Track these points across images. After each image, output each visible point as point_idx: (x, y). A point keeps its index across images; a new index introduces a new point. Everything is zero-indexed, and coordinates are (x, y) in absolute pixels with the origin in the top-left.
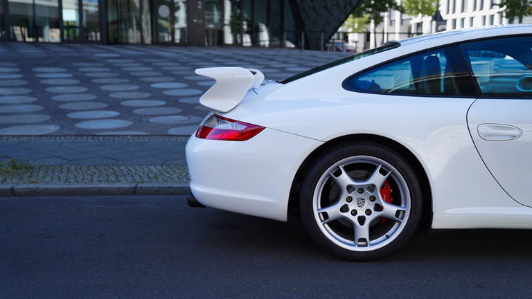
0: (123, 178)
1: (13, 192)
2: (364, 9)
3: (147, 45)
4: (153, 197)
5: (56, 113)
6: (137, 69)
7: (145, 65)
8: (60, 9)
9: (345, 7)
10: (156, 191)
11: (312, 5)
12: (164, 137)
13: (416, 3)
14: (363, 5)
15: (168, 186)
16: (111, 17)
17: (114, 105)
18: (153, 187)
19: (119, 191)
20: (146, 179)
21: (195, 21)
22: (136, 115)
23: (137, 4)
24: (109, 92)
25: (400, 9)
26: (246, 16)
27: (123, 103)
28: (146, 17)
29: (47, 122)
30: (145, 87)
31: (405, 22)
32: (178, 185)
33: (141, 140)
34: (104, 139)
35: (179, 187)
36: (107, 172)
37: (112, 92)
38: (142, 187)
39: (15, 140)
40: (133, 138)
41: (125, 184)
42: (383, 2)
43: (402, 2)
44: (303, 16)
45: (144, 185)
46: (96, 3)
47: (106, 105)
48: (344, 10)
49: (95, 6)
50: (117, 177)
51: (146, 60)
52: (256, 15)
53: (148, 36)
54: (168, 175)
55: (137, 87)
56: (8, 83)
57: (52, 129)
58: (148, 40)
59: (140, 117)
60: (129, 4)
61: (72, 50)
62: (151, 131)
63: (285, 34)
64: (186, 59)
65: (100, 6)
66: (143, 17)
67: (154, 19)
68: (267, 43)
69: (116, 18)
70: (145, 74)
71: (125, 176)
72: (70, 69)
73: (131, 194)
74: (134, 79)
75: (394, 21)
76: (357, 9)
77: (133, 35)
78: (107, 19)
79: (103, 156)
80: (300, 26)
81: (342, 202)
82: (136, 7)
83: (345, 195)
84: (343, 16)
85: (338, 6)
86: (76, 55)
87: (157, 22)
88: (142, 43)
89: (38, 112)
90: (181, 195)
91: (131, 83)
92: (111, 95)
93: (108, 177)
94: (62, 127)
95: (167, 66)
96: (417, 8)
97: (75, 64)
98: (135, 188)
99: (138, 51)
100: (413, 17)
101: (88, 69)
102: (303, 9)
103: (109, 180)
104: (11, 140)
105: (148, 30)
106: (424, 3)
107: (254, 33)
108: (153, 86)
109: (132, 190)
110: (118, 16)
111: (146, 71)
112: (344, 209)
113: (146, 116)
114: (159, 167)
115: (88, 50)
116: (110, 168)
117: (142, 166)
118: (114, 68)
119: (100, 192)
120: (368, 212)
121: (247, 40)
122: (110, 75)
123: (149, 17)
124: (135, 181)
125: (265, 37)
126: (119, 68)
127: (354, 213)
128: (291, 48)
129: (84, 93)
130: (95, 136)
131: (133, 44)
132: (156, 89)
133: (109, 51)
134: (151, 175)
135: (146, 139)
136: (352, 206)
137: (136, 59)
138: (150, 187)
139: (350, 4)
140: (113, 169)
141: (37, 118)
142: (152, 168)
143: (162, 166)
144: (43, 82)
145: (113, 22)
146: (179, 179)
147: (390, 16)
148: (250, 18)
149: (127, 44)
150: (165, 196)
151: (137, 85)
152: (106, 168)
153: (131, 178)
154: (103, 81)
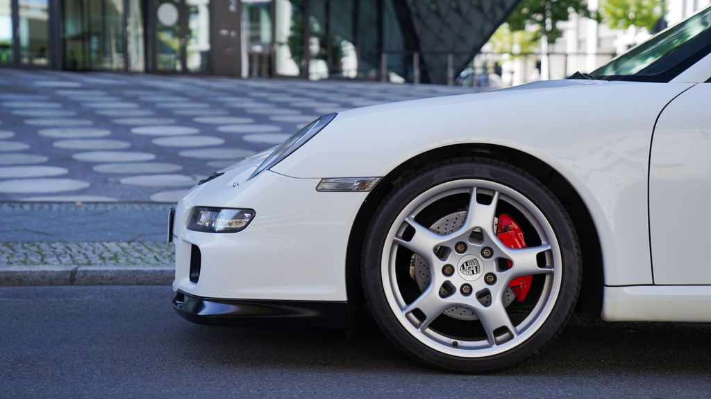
0: (55, 259)
2: (528, 17)
3: (136, 73)
4: (104, 288)
6: (109, 106)
7: (126, 99)
9: (492, 11)
10: (112, 278)
11: (433, 7)
12: (143, 205)
13: (626, 7)
14: (525, 11)
15: (135, 268)
16: (71, 29)
17: (62, 159)
18: (107, 271)
19: (43, 277)
20: (96, 259)
21: (224, 32)
22: (98, 173)
23: (120, 7)
24: (53, 140)
25: (593, 15)
26: (316, 27)
27: (77, 157)
28: (135, 30)
30: (119, 131)
32: (152, 268)
33: (101, 208)
34: (32, 207)
35: (154, 271)
36: (25, 251)
37: (60, 139)
38: (85, 272)
40: (85, 205)
41: (55, 267)
42: (563, 4)
43: (599, 6)
44: (417, 24)
45: (90, 268)
46: (45, 4)
47: (45, 159)
48: (490, 16)
49: (43, 10)
50: (43, 257)
51: (130, 93)
52: (333, 25)
53: (137, 61)
54: (137, 255)
55: (106, 133)
58: (138, 63)
59: (105, 178)
60: (105, 7)
62: (122, 197)
63: (384, 58)
64: (202, 92)
65: (50, 10)
66: (130, 28)
67: (150, 32)
68: (353, 74)
69: (79, 31)
70: (125, 113)
71: (58, 256)
73: (65, 284)
74: (101, 120)
75: (585, 40)
76: (515, 14)
78: (64, 31)
79: (25, 230)
80: (412, 42)
82: (116, 13)
84: (488, 27)
85: (480, 8)
87: (155, 38)
90: (157, 284)
91: (96, 126)
92: (57, 144)
93: (26, 257)
95: (166, 102)
96: (626, 16)
98: (73, 273)
100: (619, 33)
101: (19, 104)
102: (418, 15)
103: (28, 262)
105: (138, 52)
106: (640, 6)
107: (333, 57)
108: (135, 131)
109: (68, 276)
110: (83, 26)
111: (128, 109)
113: (115, 175)
114: (125, 245)
115: (22, 77)
116: (33, 245)
117: (94, 242)
118: (66, 103)
119: (8, 279)
121: (319, 69)
122: (58, 113)
123: (140, 30)
124: (74, 262)
125: (350, 63)
126: (76, 104)
128: (397, 84)
130: (15, 202)
132: (139, 136)
134: (106, 255)
135: (110, 207)
137: (110, 91)
138: (100, 271)
139: (502, 5)
140: (38, 247)
142: (113, 246)
143: (129, 243)
145: (76, 38)
146: (157, 260)
147: (578, 29)
148: (323, 32)
150: (128, 287)
151: (108, 128)
152: (26, 245)
153: (69, 258)
154: (45, 122)
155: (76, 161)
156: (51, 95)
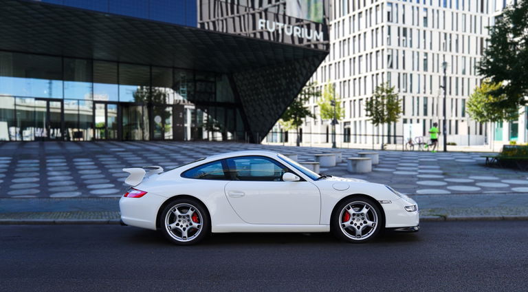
1: (54, 223)
3: (147, 141)
5: (81, 185)
7: (139, 156)
8: (94, 116)
16: (125, 121)
17: (114, 180)
21: (178, 125)
24: (112, 173)
29: (76, 191)
31: (324, 123)
36: (98, 214)
37: (115, 173)
39: (59, 200)
46: (116, 111)
47: (108, 181)
49: (115, 113)
51: (140, 152)
53: (147, 134)
56: (58, 168)
57: (78, 194)
58: (147, 138)
61: (98, 147)
64: (164, 151)
65: (118, 113)
66: (144, 118)
70: (137, 162)
72: (94, 159)
77: (138, 134)
79: (99, 207)
80: (247, 128)
81: (177, 222)
83: (178, 219)
86: (100, 150)
88: (143, 140)
89: (73, 185)
92: (113, 175)
94: (83, 193)
97: (97, 156)
99: (137, 146)
101: (104, 159)
104: (56, 200)
110: (129, 121)
112: (178, 225)
118: (119, 158)
120: (187, 226)
122: (116, 163)
123: (148, 121)
126: (122, 158)
127: (182, 226)
129: (99, 174)
130: (98, 198)
131: (138, 141)
133: (120, 147)
136: (181, 224)
137: (134, 152)
140: (101, 213)
141: (71, 188)
144: (78, 167)
149: (134, 141)
152: (98, 212)
154: (111, 166)
155: (118, 182)
156: (114, 154)
